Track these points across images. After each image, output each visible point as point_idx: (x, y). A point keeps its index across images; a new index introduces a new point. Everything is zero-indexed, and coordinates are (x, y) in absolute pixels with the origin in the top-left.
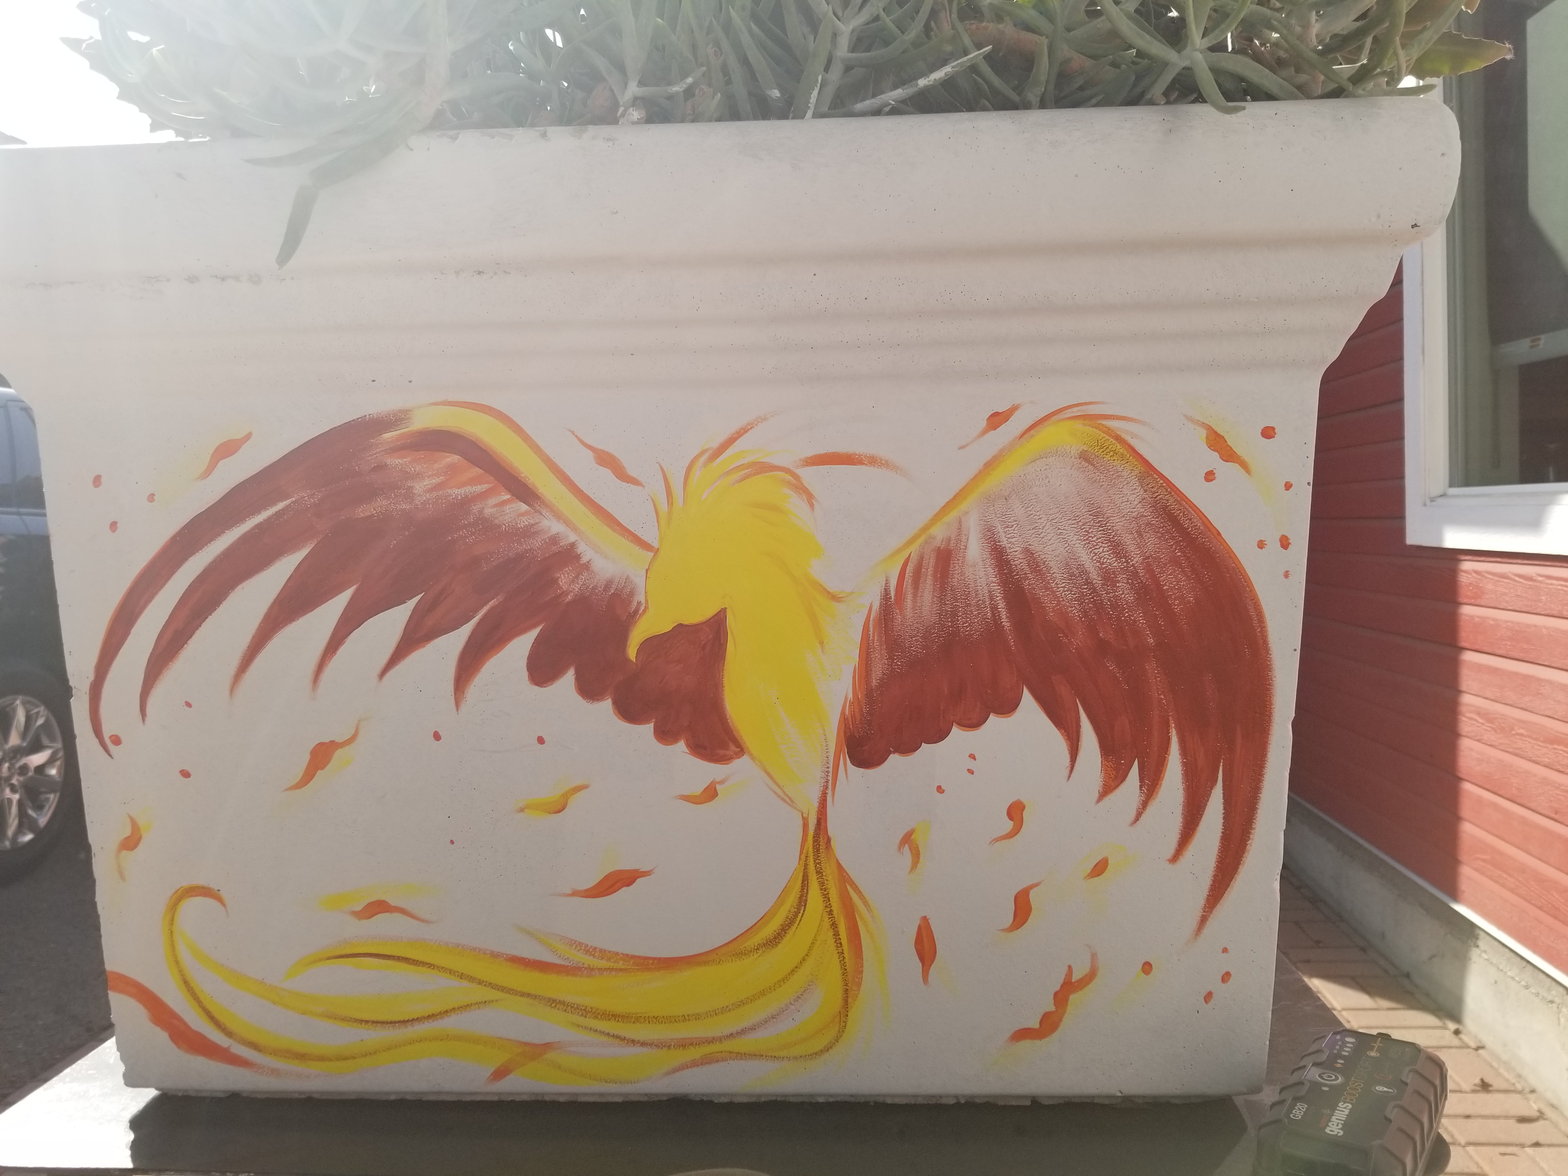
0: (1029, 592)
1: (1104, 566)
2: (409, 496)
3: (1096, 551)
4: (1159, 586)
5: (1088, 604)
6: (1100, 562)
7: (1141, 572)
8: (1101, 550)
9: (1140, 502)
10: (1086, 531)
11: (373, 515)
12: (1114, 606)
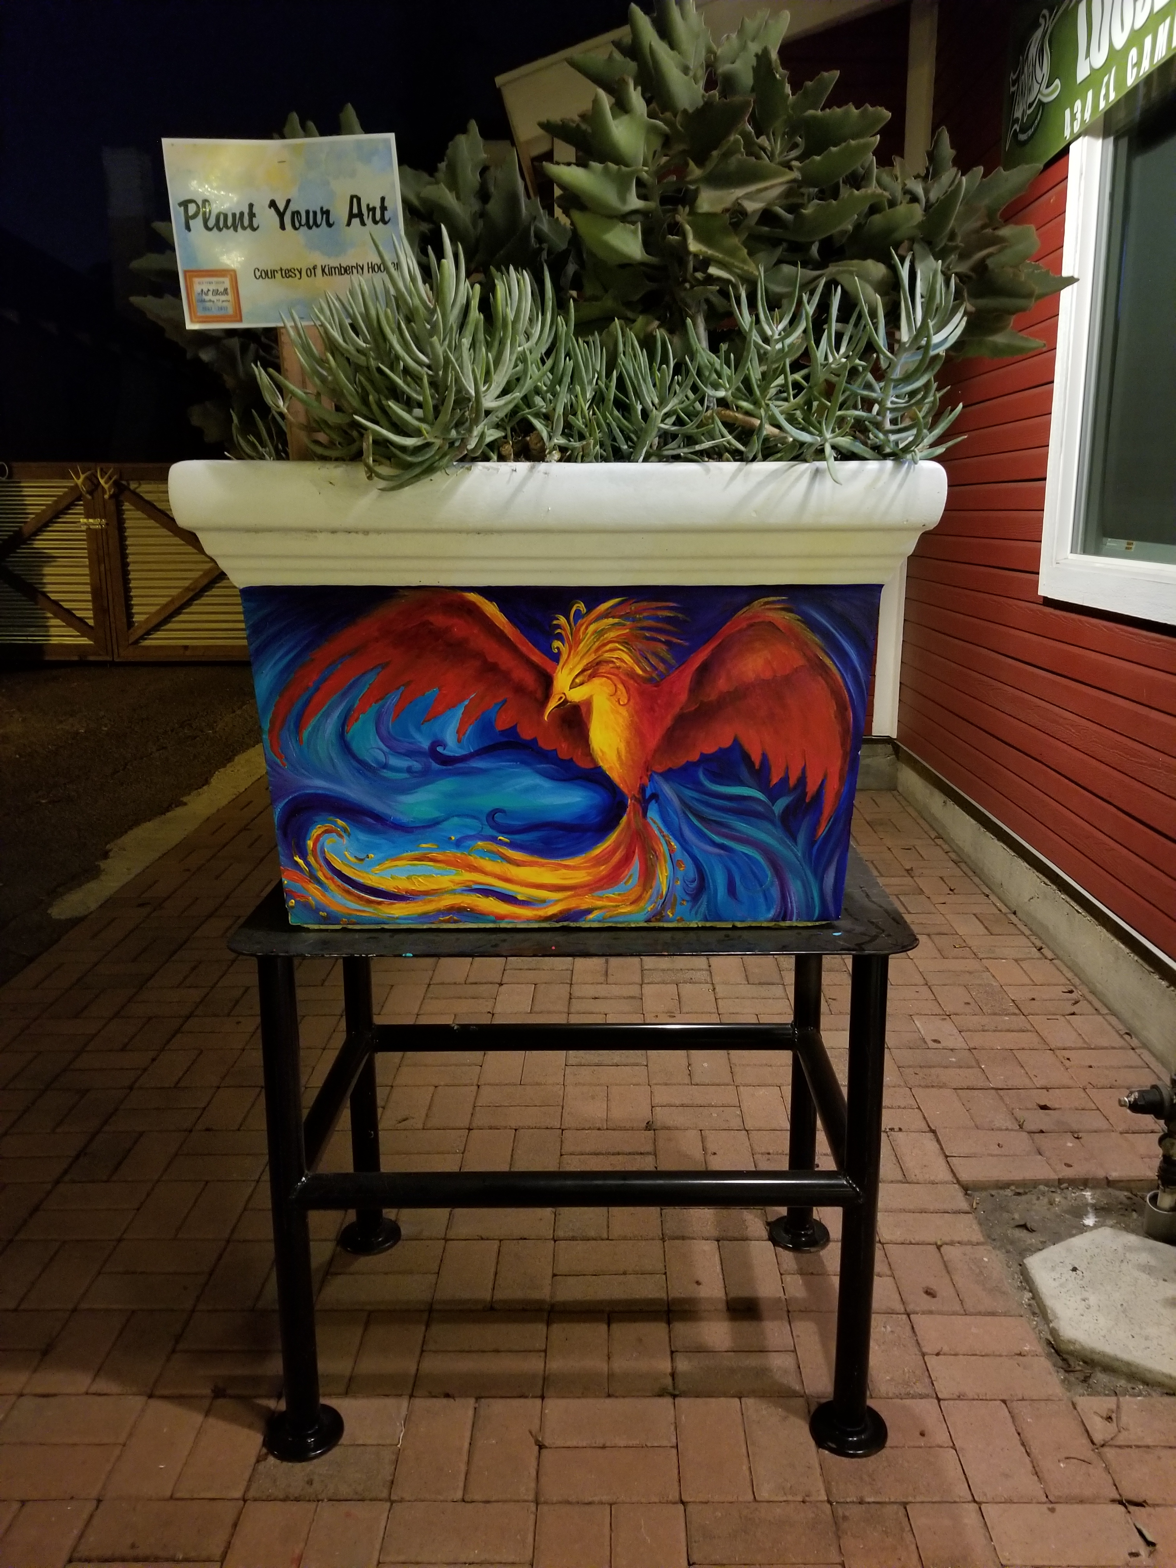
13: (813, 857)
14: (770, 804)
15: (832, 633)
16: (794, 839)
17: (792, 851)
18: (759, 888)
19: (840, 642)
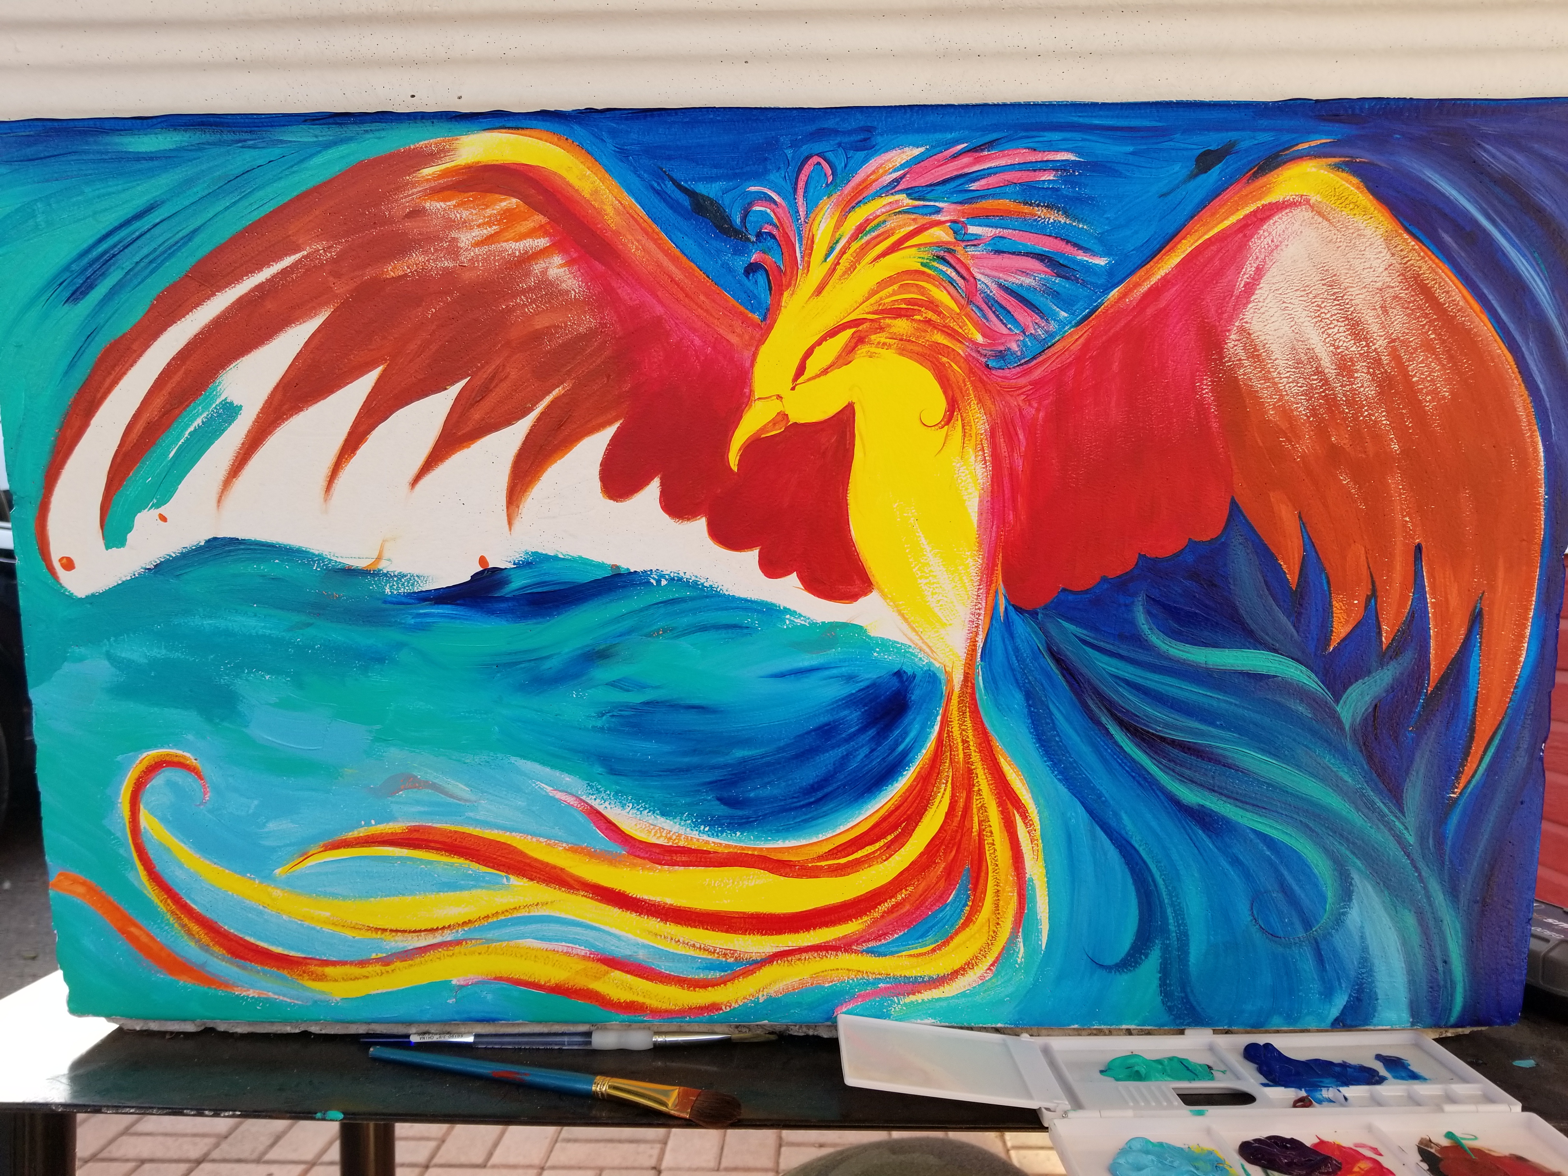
0: (1244, 384)
1: (1339, 351)
2: (454, 251)
3: (1330, 331)
4: (1406, 377)
5: (1318, 400)
6: (1334, 345)
7: (1385, 359)
8: (1336, 330)
9: (1386, 269)
10: (1318, 306)
11: (406, 275)
12: (1350, 403)
13: (1448, 849)
14: (1329, 698)
15: (1484, 230)
16: (1395, 795)
17: (1391, 829)
18: (1301, 934)
19: (1504, 254)
